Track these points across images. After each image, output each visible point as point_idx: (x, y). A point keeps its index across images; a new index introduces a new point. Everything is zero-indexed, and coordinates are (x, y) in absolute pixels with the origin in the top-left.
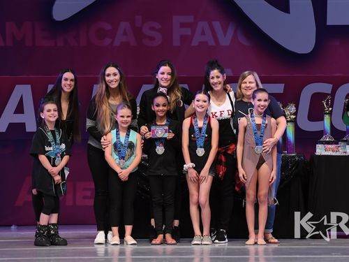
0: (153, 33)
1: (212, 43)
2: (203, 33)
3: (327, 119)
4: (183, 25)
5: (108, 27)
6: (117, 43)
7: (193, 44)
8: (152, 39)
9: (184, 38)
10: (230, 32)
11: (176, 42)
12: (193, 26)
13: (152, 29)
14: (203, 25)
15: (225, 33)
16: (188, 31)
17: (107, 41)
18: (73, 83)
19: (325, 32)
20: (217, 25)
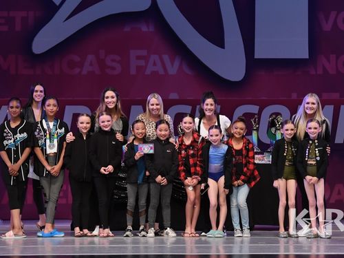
0: (114, 64)
1: (161, 72)
2: (155, 64)
3: (255, 133)
4: (138, 58)
5: (77, 59)
6: (84, 72)
7: (146, 73)
8: (113, 68)
9: (139, 68)
10: (177, 63)
11: (133, 71)
12: (146, 58)
13: (113, 61)
14: (154, 57)
15: (172, 64)
16: (142, 63)
17: (77, 70)
18: (43, 94)
19: (253, 64)
20: (166, 58)
